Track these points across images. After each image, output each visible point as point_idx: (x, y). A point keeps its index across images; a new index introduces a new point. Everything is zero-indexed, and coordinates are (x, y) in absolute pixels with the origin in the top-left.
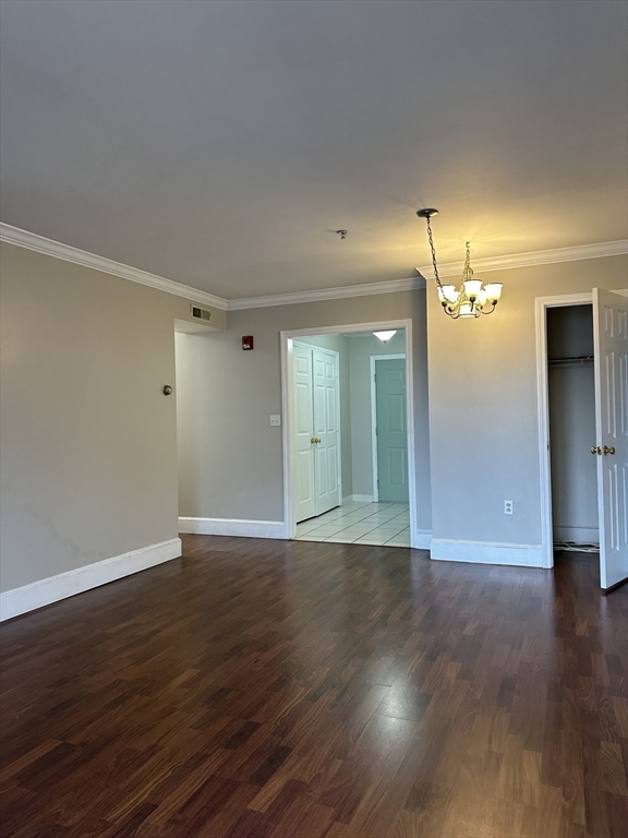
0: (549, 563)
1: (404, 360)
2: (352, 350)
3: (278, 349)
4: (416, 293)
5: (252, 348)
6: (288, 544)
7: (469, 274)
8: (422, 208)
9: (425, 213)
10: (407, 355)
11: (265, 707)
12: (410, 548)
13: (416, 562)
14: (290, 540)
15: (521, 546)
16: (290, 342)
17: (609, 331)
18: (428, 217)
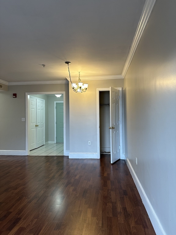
0: (99, 157)
1: (63, 103)
2: (49, 99)
3: (25, 98)
4: (66, 85)
5: (16, 97)
6: (27, 157)
7: (80, 81)
8: (66, 61)
9: (67, 63)
10: (64, 102)
11: (14, 206)
12: (63, 156)
13: (65, 160)
14: (27, 156)
15: (92, 153)
16: (29, 96)
17: (113, 98)
18: (68, 64)
